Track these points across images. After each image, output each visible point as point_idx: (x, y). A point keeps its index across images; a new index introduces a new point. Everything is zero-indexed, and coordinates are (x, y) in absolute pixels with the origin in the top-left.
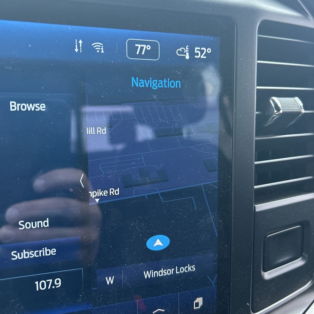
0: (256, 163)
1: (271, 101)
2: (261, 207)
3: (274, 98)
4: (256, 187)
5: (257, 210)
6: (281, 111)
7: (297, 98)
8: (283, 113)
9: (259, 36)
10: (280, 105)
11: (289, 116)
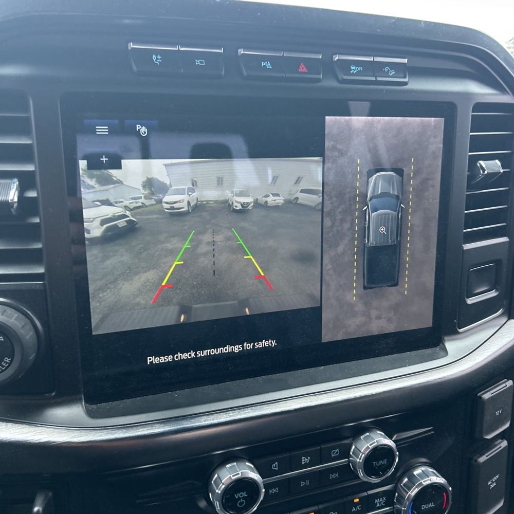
0: (466, 212)
1: (478, 164)
2: (467, 247)
3: (481, 162)
4: (465, 231)
5: (464, 249)
6: (486, 172)
7: (497, 161)
8: (487, 173)
9: (473, 114)
10: (484, 166)
11: (491, 175)
